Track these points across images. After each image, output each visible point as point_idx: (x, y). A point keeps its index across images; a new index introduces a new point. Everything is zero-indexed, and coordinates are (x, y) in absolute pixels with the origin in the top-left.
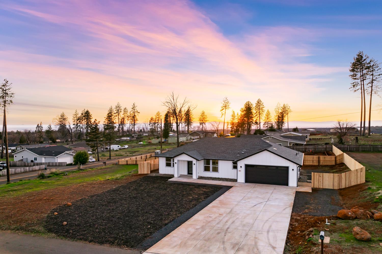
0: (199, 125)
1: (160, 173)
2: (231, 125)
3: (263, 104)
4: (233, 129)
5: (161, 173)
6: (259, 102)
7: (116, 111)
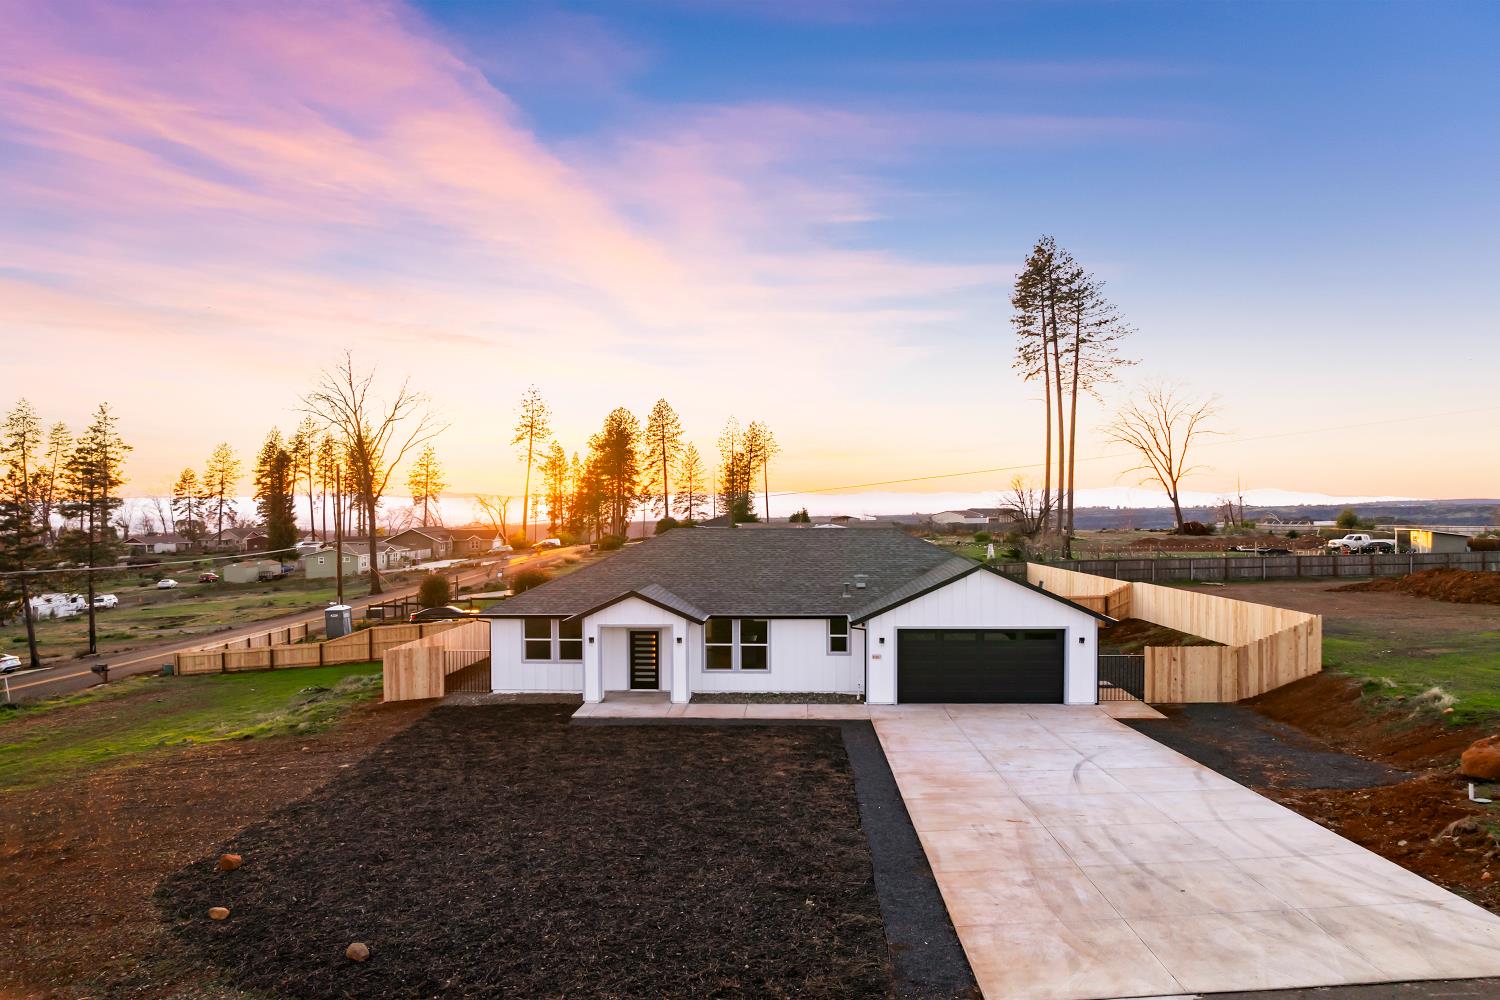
0: (410, 502)
1: (495, 692)
2: (552, 504)
3: (678, 421)
4: (558, 522)
5: (503, 692)
6: (661, 412)
7: (13, 440)
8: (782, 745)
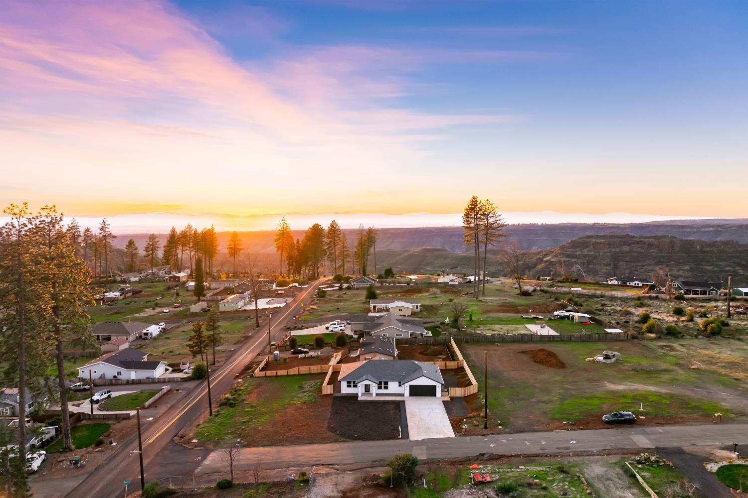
5: (343, 393)
8: (392, 407)
